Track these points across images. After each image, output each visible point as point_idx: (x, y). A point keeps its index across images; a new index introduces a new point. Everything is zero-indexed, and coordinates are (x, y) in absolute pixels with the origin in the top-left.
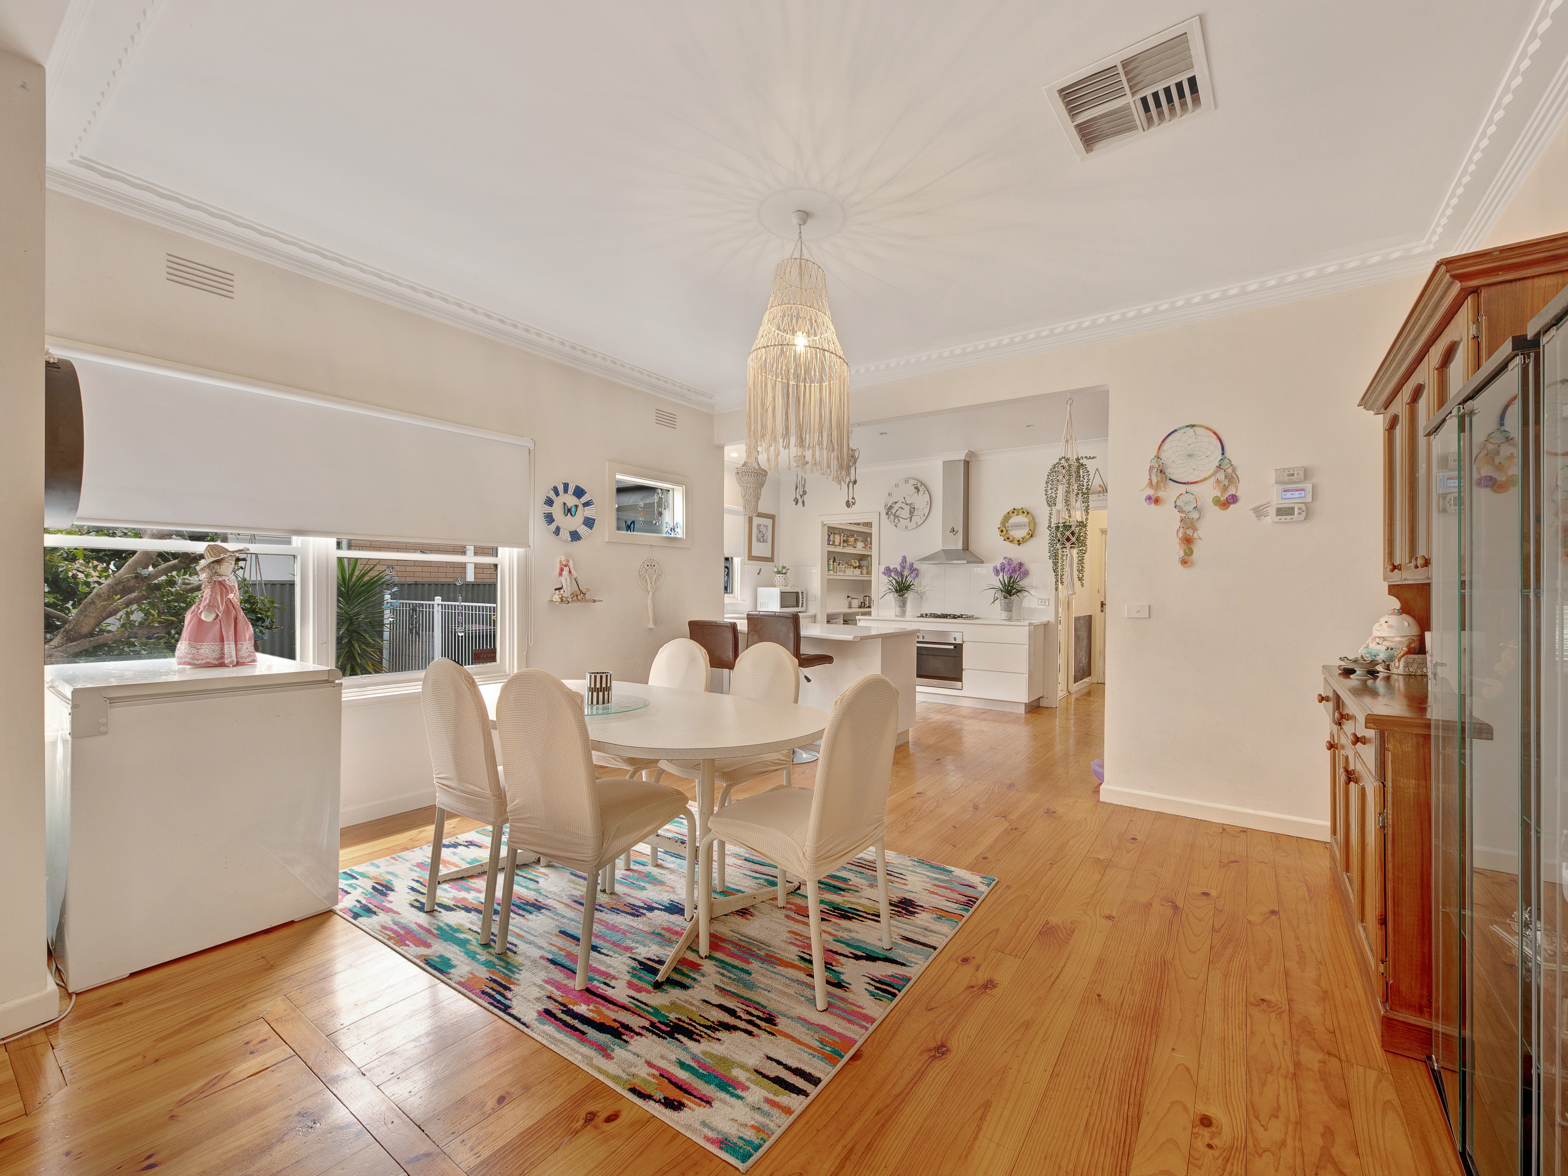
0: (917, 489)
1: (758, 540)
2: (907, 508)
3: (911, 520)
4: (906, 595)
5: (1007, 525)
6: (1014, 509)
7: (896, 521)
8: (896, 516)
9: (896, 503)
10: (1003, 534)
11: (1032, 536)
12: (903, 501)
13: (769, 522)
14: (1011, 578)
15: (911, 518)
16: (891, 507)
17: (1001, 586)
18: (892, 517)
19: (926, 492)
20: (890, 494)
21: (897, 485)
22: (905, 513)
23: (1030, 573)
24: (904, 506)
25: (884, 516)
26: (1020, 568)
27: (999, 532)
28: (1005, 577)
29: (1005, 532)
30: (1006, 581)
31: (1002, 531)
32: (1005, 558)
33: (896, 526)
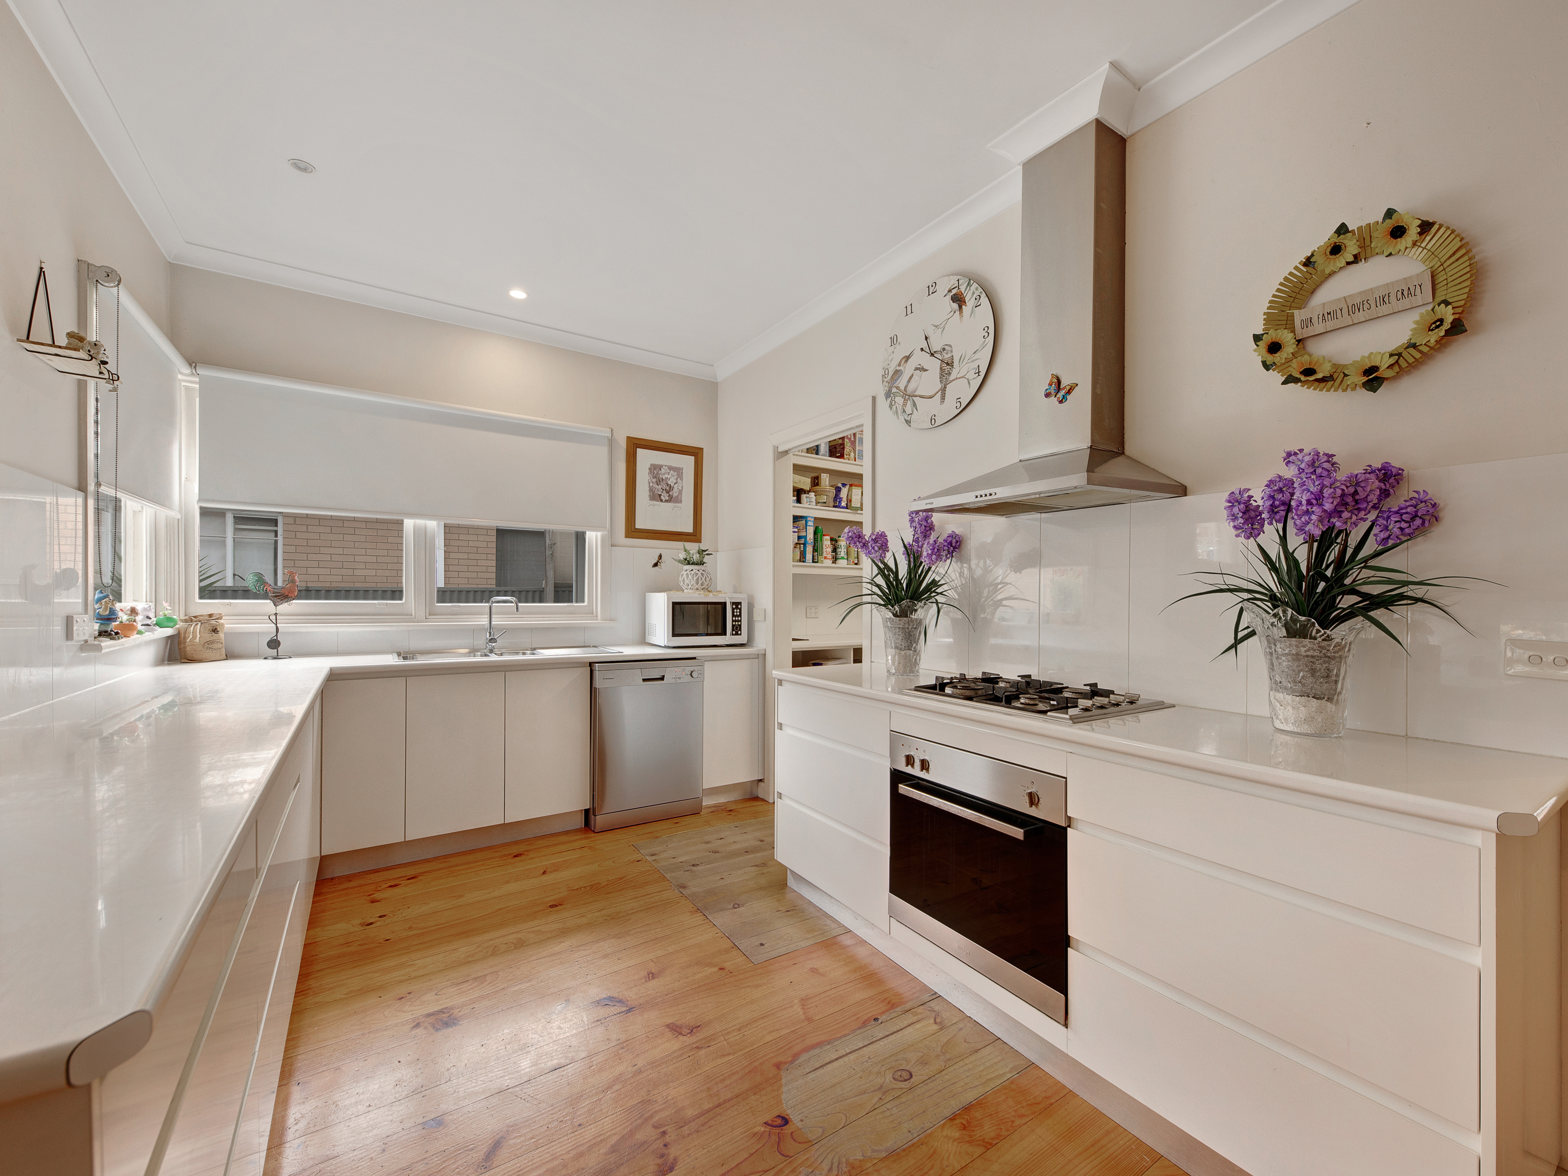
0: (959, 300)
1: (655, 497)
2: (934, 365)
3: (943, 398)
4: (919, 614)
5: (1299, 316)
6: (1342, 230)
7: (908, 409)
8: (908, 396)
9: (907, 358)
10: (1280, 357)
11: (1457, 328)
12: (924, 345)
13: (687, 462)
14: (1325, 540)
15: (943, 390)
16: (897, 373)
17: (1271, 581)
18: (899, 400)
19: (984, 300)
20: (894, 341)
21: (909, 310)
22: (929, 383)
23: (1447, 516)
24: (925, 360)
25: (883, 404)
26: (1385, 494)
27: (1254, 356)
28: (1295, 541)
29: (1289, 347)
30: (1302, 555)
31: (1274, 348)
32: (1289, 457)
33: (908, 422)
